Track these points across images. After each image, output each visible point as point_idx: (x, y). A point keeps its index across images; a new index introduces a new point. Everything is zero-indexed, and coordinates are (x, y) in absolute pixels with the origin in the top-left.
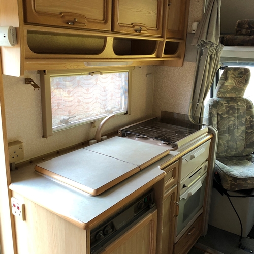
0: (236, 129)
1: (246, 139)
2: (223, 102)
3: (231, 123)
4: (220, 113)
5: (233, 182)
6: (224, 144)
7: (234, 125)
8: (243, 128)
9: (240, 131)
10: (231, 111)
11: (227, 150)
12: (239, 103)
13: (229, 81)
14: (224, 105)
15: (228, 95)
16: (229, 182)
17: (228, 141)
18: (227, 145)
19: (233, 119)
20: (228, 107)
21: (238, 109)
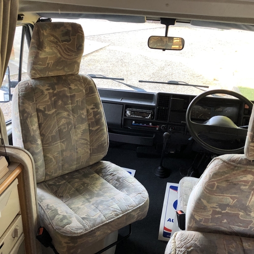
0: (73, 130)
1: (91, 141)
2: (44, 88)
3: (63, 121)
4: (41, 108)
5: (71, 245)
6: (55, 158)
7: (68, 124)
8: (84, 126)
9: (79, 131)
10: (60, 102)
11: (63, 165)
12: (73, 86)
13: (47, 49)
14: (46, 92)
15: (51, 74)
16: (65, 245)
17: (62, 151)
18: (61, 158)
19: (65, 114)
20: (54, 95)
21: (72, 97)
